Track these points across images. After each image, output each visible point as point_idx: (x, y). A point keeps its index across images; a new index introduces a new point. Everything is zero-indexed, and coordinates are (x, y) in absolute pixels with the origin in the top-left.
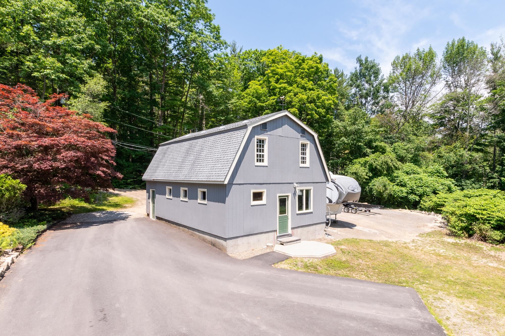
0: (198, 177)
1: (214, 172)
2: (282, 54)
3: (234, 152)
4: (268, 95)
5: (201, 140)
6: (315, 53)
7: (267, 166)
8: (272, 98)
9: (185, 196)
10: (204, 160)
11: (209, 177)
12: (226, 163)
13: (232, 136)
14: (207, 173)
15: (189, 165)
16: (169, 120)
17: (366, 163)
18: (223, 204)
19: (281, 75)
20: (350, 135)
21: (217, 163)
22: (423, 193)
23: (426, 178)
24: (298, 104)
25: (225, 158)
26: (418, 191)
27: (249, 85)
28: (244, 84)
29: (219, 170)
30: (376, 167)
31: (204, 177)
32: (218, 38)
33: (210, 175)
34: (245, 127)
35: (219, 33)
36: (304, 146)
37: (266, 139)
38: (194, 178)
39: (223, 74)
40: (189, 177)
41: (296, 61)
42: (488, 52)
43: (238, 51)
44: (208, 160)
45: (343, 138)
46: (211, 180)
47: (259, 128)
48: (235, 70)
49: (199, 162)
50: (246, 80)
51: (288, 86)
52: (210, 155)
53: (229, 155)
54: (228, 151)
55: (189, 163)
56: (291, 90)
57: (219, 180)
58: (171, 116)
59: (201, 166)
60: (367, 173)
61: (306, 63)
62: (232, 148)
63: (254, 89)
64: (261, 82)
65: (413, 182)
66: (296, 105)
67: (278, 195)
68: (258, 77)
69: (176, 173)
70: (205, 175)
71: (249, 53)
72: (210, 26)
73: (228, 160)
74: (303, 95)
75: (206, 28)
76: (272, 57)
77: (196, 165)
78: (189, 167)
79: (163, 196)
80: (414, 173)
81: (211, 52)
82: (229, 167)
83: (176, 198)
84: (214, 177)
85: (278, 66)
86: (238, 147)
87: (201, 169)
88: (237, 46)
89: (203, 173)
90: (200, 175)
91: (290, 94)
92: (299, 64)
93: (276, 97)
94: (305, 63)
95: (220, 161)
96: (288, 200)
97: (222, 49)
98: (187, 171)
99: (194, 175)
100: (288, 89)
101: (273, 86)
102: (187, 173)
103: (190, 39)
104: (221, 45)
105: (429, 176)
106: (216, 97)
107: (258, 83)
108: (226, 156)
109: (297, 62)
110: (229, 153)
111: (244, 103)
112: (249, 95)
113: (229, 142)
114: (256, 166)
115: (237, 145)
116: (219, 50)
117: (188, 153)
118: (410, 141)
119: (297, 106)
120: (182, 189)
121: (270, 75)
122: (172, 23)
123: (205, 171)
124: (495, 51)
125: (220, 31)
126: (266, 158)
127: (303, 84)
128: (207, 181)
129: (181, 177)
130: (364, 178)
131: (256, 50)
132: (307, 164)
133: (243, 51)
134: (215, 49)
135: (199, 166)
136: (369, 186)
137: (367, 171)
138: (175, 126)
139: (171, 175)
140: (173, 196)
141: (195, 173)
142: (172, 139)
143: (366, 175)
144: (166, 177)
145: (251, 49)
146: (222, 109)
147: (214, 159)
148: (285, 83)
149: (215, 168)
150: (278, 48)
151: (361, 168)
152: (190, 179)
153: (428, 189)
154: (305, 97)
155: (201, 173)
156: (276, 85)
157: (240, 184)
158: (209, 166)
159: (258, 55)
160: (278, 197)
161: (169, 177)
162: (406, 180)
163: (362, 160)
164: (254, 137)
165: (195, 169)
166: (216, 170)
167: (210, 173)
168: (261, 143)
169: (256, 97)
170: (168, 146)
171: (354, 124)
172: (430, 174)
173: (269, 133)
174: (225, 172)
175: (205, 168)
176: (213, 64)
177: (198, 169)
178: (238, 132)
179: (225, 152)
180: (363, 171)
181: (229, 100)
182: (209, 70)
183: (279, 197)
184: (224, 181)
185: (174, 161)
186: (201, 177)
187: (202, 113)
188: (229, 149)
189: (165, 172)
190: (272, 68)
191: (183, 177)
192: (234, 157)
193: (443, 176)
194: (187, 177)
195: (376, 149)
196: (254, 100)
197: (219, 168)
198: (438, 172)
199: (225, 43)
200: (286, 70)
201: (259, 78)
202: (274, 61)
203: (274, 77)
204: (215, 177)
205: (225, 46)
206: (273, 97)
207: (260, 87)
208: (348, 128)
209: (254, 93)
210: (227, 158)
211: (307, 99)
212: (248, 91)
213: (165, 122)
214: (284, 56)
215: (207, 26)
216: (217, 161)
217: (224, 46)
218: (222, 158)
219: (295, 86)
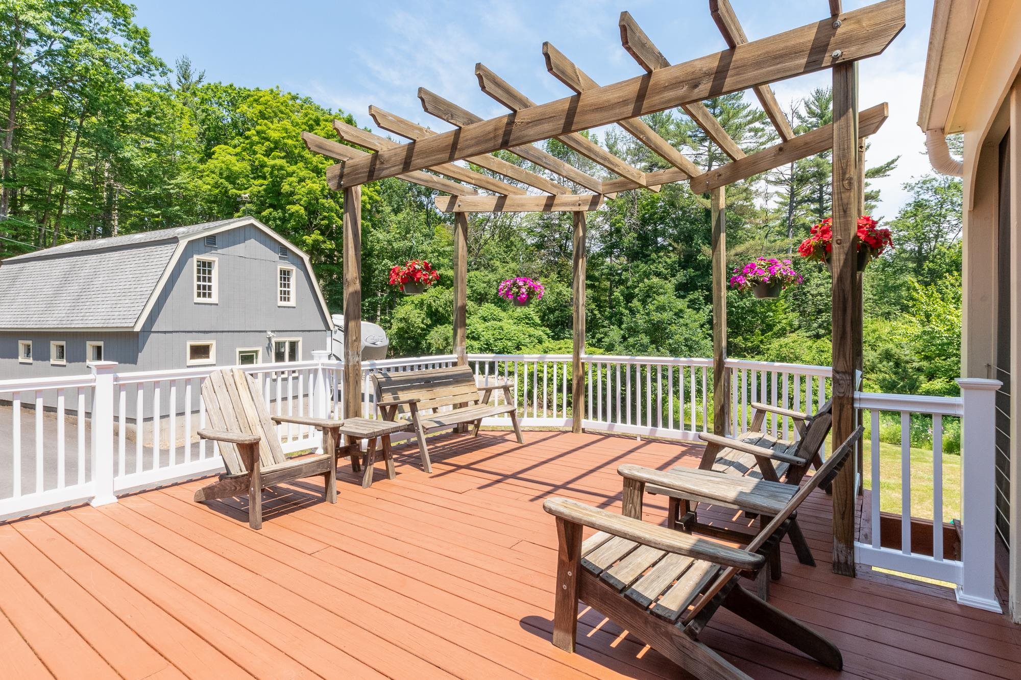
0: (87, 322)
1: (117, 313)
2: (279, 104)
3: (153, 281)
4: (252, 176)
5: (94, 257)
6: (340, 111)
7: (217, 304)
8: (257, 182)
9: (61, 356)
10: (99, 292)
11: (107, 321)
12: (139, 297)
13: (152, 253)
14: (104, 314)
15: (68, 301)
16: (26, 207)
17: (422, 303)
18: (134, 365)
19: (276, 143)
20: (396, 258)
21: (124, 298)
22: (503, 348)
23: (509, 326)
24: (305, 199)
25: (137, 290)
26: (496, 346)
27: (214, 153)
28: (206, 147)
29: (125, 309)
30: (437, 310)
31: (98, 322)
32: (145, 53)
33: (109, 317)
34: (175, 240)
35: (147, 43)
36: (285, 274)
37: (214, 261)
38: (78, 323)
39: (156, 125)
40: (68, 322)
41: (304, 121)
42: (602, 143)
43: (194, 78)
44: (108, 292)
45: (386, 261)
46: (110, 325)
47: (202, 244)
48: (184, 120)
49: (89, 297)
50: (209, 141)
51: (286, 165)
52: (111, 285)
53: (144, 286)
54: (143, 279)
55: (69, 298)
56: (294, 173)
57: (126, 325)
58: (30, 199)
59: (93, 303)
60: (423, 319)
61: (322, 126)
62: (151, 274)
63: (223, 162)
64: (238, 150)
65: (490, 332)
66: (301, 199)
67: (238, 350)
68: (233, 138)
69: (41, 316)
70: (100, 318)
71: (215, 90)
72: (125, 25)
73: (142, 293)
74: (314, 182)
75: (115, 28)
76: (259, 107)
77: (83, 300)
78: (69, 305)
79: (11, 360)
80: (494, 320)
81: (129, 77)
82: (144, 304)
83: (40, 362)
84: (115, 321)
85: (270, 125)
86: (161, 273)
87: (94, 307)
88: (192, 69)
89: (96, 314)
90: (90, 318)
91: (291, 179)
92: (308, 126)
93: (266, 182)
94: (320, 126)
95: (129, 294)
96: (257, 358)
97: (154, 75)
98: (65, 311)
99: (77, 318)
100: (288, 169)
101: (260, 161)
102: (63, 315)
103: (74, 51)
104: (153, 67)
105: (515, 323)
106: (138, 170)
107: (231, 150)
108: (140, 286)
109: (306, 123)
110: (145, 282)
111: (205, 186)
112: (213, 172)
113: (147, 264)
114: (195, 303)
115: (159, 270)
116: (146, 75)
117: (66, 279)
118: (494, 270)
119: (302, 202)
120: (54, 345)
121: (256, 138)
122: (32, 13)
123: (99, 310)
124: (611, 141)
125: (150, 40)
126: (215, 291)
127: (315, 164)
128: (102, 327)
129: (51, 322)
130: (419, 327)
131: (231, 86)
132: (292, 302)
133: (205, 83)
134: (139, 72)
135: (88, 304)
136: (426, 340)
137: (423, 316)
138: (41, 221)
139: (28, 319)
140: (34, 359)
141: (79, 315)
142: (36, 250)
143: (422, 323)
144: (18, 323)
145: (220, 83)
146: (156, 193)
147: (118, 291)
148: (283, 158)
149: (119, 306)
150: (272, 91)
151: (415, 311)
152: (69, 326)
153: (510, 344)
154: (317, 187)
155: (92, 314)
156: (266, 159)
157: (165, 332)
158: (108, 302)
159: (235, 98)
160: (238, 353)
161: (25, 323)
162: (480, 330)
163: (417, 298)
164: (192, 257)
165: (81, 307)
166: (120, 309)
167: (109, 313)
168: (205, 267)
169: (228, 178)
170: (22, 265)
171: (404, 238)
172: (516, 320)
173: (219, 251)
174: (135, 312)
175: (99, 307)
176: (132, 102)
177: (86, 307)
178: (163, 247)
179: (138, 279)
180: (417, 315)
181: (172, 177)
182: (126, 113)
183: (240, 352)
184: (133, 327)
185: (35, 294)
186: (92, 322)
187: (110, 198)
188: (146, 275)
189: (16, 313)
190: (258, 128)
191: (55, 322)
192: (153, 288)
193: (533, 323)
194: (64, 322)
195: (441, 281)
196: (222, 184)
197: (127, 305)
198: (527, 318)
199: (161, 65)
200: (285, 135)
201: (236, 142)
202: (262, 115)
203: (263, 144)
204: (119, 321)
205: (161, 69)
206: (261, 181)
207: (234, 159)
208: (394, 244)
209: (221, 169)
210: (141, 289)
211: (323, 190)
212: (211, 164)
213: (16, 212)
214: (283, 108)
215: (120, 24)
216: (123, 294)
217: (158, 70)
218: (132, 290)
219: (301, 165)
